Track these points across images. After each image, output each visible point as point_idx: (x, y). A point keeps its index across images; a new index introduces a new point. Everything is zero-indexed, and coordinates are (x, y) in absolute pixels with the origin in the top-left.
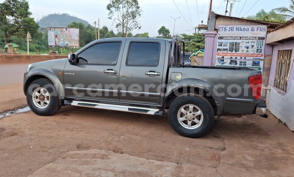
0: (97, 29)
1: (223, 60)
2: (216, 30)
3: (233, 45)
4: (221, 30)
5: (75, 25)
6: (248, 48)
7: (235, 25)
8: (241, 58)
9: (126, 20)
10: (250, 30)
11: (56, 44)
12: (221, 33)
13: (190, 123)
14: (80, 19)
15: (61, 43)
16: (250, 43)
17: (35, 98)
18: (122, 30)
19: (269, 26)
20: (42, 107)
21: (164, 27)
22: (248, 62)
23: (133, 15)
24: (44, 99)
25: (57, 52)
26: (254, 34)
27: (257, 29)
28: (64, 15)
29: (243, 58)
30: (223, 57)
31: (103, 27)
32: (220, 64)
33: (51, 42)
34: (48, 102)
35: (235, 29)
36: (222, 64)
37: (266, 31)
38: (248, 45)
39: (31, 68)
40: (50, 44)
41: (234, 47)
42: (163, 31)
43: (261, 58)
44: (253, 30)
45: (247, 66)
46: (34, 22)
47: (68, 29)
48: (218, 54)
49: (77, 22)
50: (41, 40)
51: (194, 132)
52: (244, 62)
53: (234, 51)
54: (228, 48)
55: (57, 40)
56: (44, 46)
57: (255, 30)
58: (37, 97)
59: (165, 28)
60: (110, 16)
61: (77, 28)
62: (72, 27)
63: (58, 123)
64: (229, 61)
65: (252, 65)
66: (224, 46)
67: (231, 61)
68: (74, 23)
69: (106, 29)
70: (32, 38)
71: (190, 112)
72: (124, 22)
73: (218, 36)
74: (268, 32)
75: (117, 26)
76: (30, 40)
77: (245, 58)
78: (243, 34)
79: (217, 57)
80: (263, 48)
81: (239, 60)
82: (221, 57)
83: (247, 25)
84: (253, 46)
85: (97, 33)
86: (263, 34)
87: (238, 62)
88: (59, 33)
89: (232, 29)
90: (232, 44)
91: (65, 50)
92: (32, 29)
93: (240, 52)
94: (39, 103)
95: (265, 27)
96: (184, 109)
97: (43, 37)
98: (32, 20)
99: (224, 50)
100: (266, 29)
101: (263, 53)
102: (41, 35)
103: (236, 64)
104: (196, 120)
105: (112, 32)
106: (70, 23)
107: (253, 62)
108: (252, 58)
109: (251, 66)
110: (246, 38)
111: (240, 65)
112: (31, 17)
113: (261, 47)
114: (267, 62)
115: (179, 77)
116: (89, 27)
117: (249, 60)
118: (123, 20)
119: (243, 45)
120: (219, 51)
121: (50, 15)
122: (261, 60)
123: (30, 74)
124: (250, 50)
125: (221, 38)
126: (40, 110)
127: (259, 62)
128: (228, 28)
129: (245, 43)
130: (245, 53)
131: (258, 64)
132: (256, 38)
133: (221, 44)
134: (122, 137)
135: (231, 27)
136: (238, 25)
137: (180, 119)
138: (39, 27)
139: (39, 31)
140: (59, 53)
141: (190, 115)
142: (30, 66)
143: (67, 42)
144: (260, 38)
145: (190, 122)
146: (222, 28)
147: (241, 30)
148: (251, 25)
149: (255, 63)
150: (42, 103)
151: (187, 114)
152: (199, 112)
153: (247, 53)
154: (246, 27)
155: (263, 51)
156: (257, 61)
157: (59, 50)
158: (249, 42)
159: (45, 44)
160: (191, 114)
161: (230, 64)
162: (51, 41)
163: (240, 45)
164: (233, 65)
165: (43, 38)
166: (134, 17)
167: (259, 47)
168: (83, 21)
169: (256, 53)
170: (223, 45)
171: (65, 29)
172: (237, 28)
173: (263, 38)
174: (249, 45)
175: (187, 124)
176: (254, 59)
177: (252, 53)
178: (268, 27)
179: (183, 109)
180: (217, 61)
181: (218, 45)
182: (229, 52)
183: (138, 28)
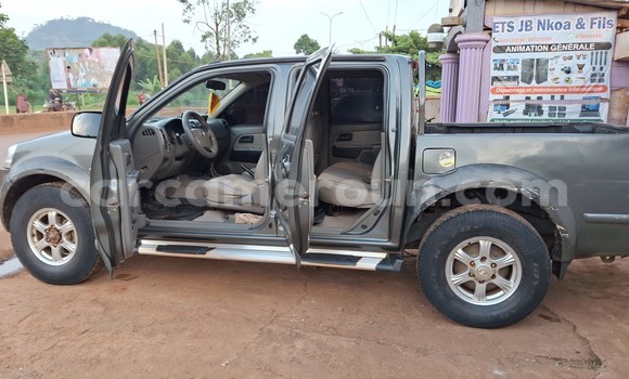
0: (160, 48)
1: (508, 106)
2: (487, 29)
3: (532, 66)
4: (500, 29)
5: (109, 41)
6: (568, 72)
7: (534, 14)
8: (553, 97)
9: (223, 23)
10: (573, 26)
11: (69, 84)
12: (500, 37)
13: (481, 288)
14: (119, 28)
15: (80, 84)
16: (574, 58)
17: (35, 239)
18: (215, 46)
19: (623, 12)
20: (55, 262)
21: (306, 36)
22: (569, 108)
23: (237, 12)
24: (60, 240)
25: (73, 103)
26: (583, 36)
27: (592, 24)
28: (82, 21)
29: (557, 97)
30: (508, 98)
31: (173, 43)
32: (501, 116)
33: (59, 82)
34: (72, 247)
35: (535, 25)
36: (506, 114)
37: (615, 27)
38: (568, 64)
39: (16, 157)
40: (55, 86)
41: (535, 71)
42: (305, 44)
43: (603, 95)
44: (580, 25)
45: (567, 117)
46: (15, 37)
47: (95, 50)
48: (494, 91)
49: (113, 34)
50: (34, 79)
51: (494, 313)
52: (560, 109)
53: (534, 83)
54: (518, 73)
55: (71, 76)
56: (41, 93)
57: (587, 25)
58: (40, 236)
59: (308, 39)
60: (186, 17)
61: (114, 46)
62: (102, 45)
63: (107, 306)
64: (522, 107)
65: (582, 115)
66: (509, 68)
67: (528, 106)
68: (106, 36)
69: (177, 45)
70: (14, 75)
71: (483, 259)
72: (220, 28)
73: (494, 44)
74: (620, 29)
75: (204, 37)
76: (10, 80)
77: (562, 97)
78: (556, 36)
79: (492, 97)
80: (607, 71)
81: (547, 102)
82: (501, 97)
83: (564, 13)
84: (581, 67)
85: (161, 56)
86: (606, 35)
87: (545, 108)
88: (75, 60)
89: (527, 26)
90: (529, 64)
91: (91, 99)
92: (12, 54)
93: (549, 83)
94: (48, 250)
95: (612, 17)
96: (464, 249)
97: (38, 70)
98: (10, 33)
99: (509, 78)
100: (614, 22)
101: (607, 82)
102: (34, 67)
103: (540, 112)
104: (499, 281)
105: (192, 53)
106: (98, 36)
107: (583, 107)
108: (580, 97)
109: (576, 117)
110: (563, 47)
111: (550, 115)
112: (7, 25)
113: (602, 68)
114: (617, 104)
115: (447, 162)
116: (140, 43)
117: (571, 102)
118: (217, 25)
119: (556, 65)
120: (496, 84)
121: (49, 22)
122: (603, 100)
123: (16, 173)
124: (573, 76)
125: (501, 49)
126: (52, 270)
127: (598, 105)
128: (517, 24)
129: (560, 60)
130: (562, 84)
131: (596, 110)
132: (589, 44)
133: (502, 65)
134: (299, 344)
135: (525, 19)
136: (543, 14)
137: (454, 280)
138: (27, 47)
139: (28, 57)
140: (79, 105)
141: (482, 268)
142: (12, 150)
143: (93, 81)
144: (599, 46)
145: (484, 286)
146: (503, 24)
147: (550, 26)
148: (575, 12)
149: (588, 110)
150: (55, 250)
151: (472, 264)
152: (510, 258)
153: (567, 85)
154: (563, 19)
155: (607, 78)
156: (592, 104)
157: (77, 99)
158: (571, 58)
159: (43, 88)
160: (487, 264)
161: (525, 113)
162: (57, 78)
163: (550, 66)
164: (533, 118)
165: (39, 73)
166: (241, 16)
167: (598, 67)
168: (126, 30)
169: (589, 83)
170: (505, 66)
171: (87, 51)
172: (540, 23)
173: (607, 46)
174: (572, 64)
175: (472, 291)
176: (584, 99)
177: (581, 83)
178: (619, 17)
179: (460, 251)
180: (491, 108)
181: (492, 67)
182: (522, 84)
183: (250, 40)
